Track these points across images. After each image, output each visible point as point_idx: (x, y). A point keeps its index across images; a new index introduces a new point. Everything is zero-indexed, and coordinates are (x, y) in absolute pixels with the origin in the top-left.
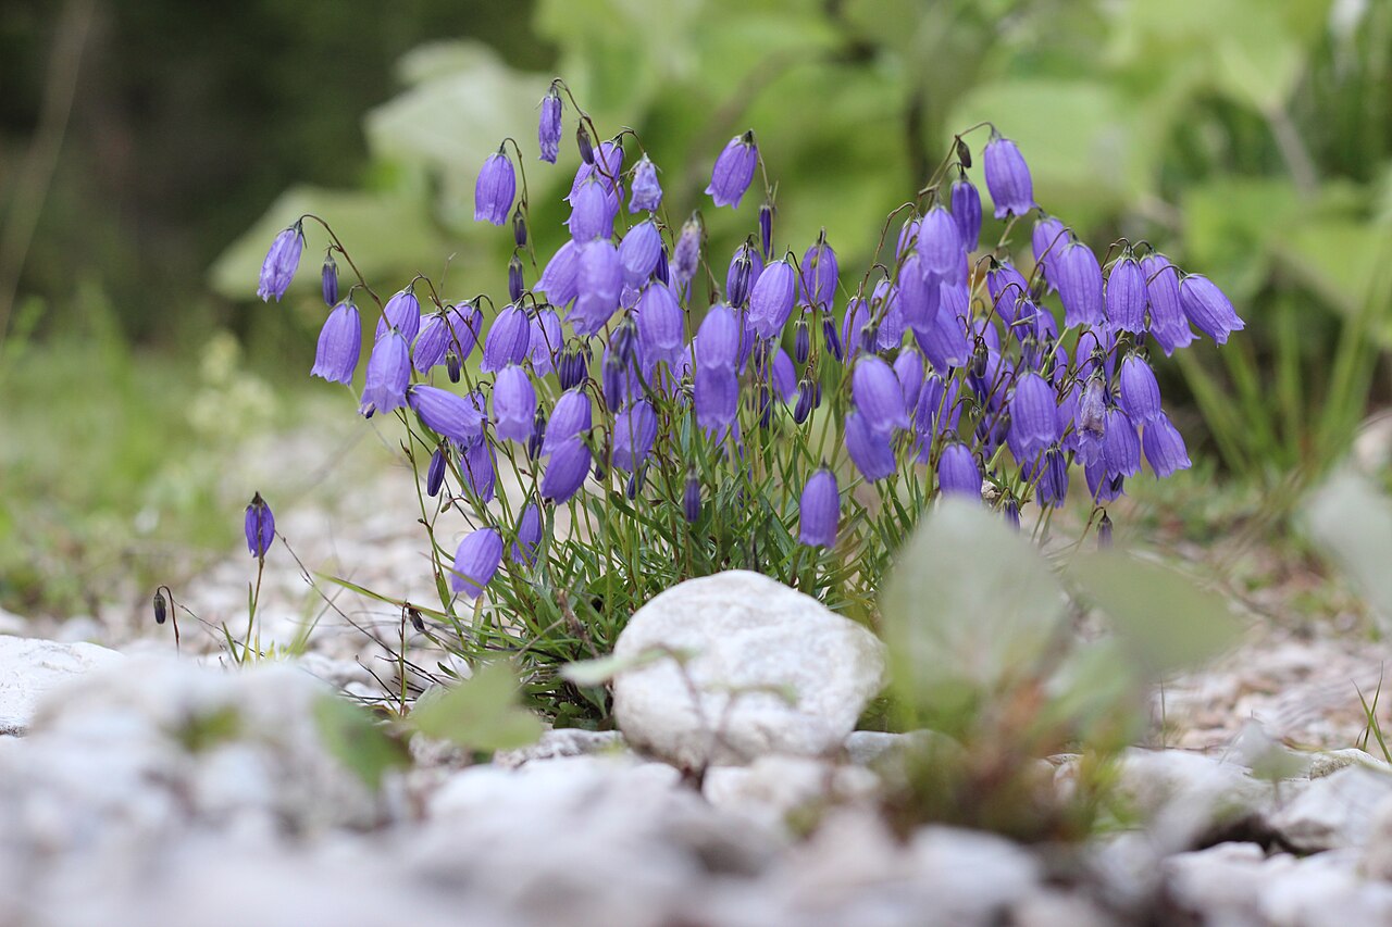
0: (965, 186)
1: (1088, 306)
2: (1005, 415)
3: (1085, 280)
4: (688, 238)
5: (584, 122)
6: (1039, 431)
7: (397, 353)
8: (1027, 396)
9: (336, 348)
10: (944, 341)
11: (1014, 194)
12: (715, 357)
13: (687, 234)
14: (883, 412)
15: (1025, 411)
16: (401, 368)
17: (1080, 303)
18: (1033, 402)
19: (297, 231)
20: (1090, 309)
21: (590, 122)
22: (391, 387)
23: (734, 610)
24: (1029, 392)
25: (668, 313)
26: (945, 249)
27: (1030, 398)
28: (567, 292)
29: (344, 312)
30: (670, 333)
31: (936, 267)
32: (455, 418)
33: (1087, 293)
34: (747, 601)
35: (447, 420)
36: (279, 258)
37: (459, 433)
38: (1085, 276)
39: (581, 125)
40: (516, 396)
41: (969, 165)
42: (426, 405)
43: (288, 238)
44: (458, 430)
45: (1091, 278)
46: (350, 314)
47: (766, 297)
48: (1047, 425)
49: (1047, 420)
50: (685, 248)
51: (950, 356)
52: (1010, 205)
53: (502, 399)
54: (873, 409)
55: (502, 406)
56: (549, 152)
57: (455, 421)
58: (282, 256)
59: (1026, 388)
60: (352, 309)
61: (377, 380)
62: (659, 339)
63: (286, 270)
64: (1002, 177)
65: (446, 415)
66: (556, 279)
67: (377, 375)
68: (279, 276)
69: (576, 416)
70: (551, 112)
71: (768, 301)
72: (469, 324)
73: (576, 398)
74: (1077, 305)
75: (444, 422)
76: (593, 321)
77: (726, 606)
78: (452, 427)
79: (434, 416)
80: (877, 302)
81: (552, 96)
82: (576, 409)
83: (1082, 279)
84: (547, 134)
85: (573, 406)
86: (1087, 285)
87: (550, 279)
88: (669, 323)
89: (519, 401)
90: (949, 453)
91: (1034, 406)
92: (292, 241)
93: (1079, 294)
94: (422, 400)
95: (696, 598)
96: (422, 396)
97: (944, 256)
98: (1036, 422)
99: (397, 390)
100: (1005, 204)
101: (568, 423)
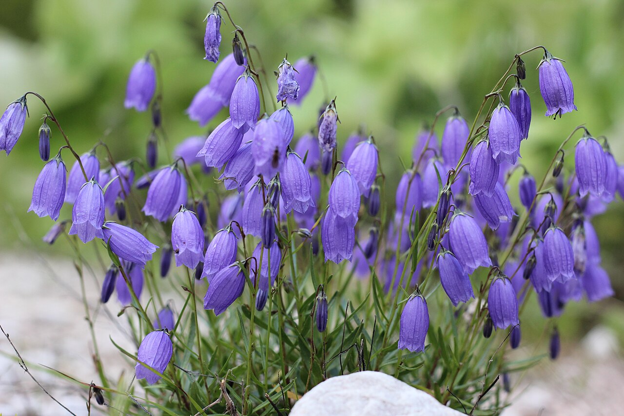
0: (522, 92)
1: (599, 182)
2: (532, 258)
3: (598, 164)
4: (330, 120)
5: (239, 34)
6: (563, 270)
7: (97, 198)
8: (554, 244)
9: (49, 193)
10: (498, 203)
11: (564, 99)
12: (346, 209)
13: (329, 117)
14: (474, 254)
15: (554, 255)
16: (100, 209)
17: (594, 179)
18: (560, 250)
19: (23, 104)
20: (600, 184)
21: (242, 33)
22: (94, 223)
23: (372, 402)
24: (557, 242)
25: (302, 175)
26: (512, 137)
27: (557, 246)
28: (224, 157)
29: (56, 166)
30: (304, 190)
31: (505, 149)
32: (138, 248)
33: (599, 172)
34: (382, 395)
35: (132, 249)
36: (9, 124)
37: (140, 259)
38: (598, 161)
39: (236, 35)
40: (192, 233)
41: (524, 77)
42: (115, 238)
43: (17, 109)
44: (139, 256)
45: (601, 162)
46: (60, 167)
47: (360, 168)
48: (569, 266)
49: (569, 262)
50: (327, 127)
51: (502, 214)
52: (560, 107)
53: (181, 235)
54: (467, 252)
55: (181, 241)
56: (213, 54)
57: (138, 250)
58: (12, 122)
59: (553, 239)
60: (61, 164)
61: (83, 217)
62: (297, 194)
63: (15, 133)
64: (555, 85)
65: (130, 245)
66: (216, 148)
67: (83, 214)
68: (9, 136)
69: (229, 249)
70: (215, 25)
71: (362, 170)
72: (126, 179)
73: (228, 236)
74: (592, 181)
75: (129, 250)
76: (242, 180)
77: (366, 399)
78: (135, 254)
79: (121, 246)
80: (452, 173)
81: (215, 14)
82: (228, 244)
83: (596, 162)
84: (213, 40)
85: (226, 241)
86: (599, 167)
87: (212, 147)
88: (304, 183)
89: (194, 237)
90: (498, 284)
91: (561, 253)
92: (20, 111)
93: (594, 174)
94: (113, 233)
95: (343, 392)
96: (112, 230)
97: (511, 141)
98: (562, 264)
99: (98, 225)
100: (556, 106)
101: (223, 254)
